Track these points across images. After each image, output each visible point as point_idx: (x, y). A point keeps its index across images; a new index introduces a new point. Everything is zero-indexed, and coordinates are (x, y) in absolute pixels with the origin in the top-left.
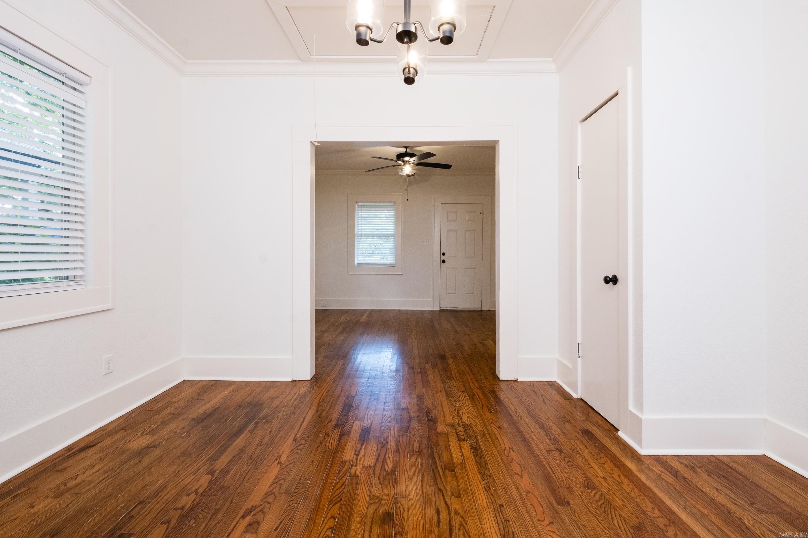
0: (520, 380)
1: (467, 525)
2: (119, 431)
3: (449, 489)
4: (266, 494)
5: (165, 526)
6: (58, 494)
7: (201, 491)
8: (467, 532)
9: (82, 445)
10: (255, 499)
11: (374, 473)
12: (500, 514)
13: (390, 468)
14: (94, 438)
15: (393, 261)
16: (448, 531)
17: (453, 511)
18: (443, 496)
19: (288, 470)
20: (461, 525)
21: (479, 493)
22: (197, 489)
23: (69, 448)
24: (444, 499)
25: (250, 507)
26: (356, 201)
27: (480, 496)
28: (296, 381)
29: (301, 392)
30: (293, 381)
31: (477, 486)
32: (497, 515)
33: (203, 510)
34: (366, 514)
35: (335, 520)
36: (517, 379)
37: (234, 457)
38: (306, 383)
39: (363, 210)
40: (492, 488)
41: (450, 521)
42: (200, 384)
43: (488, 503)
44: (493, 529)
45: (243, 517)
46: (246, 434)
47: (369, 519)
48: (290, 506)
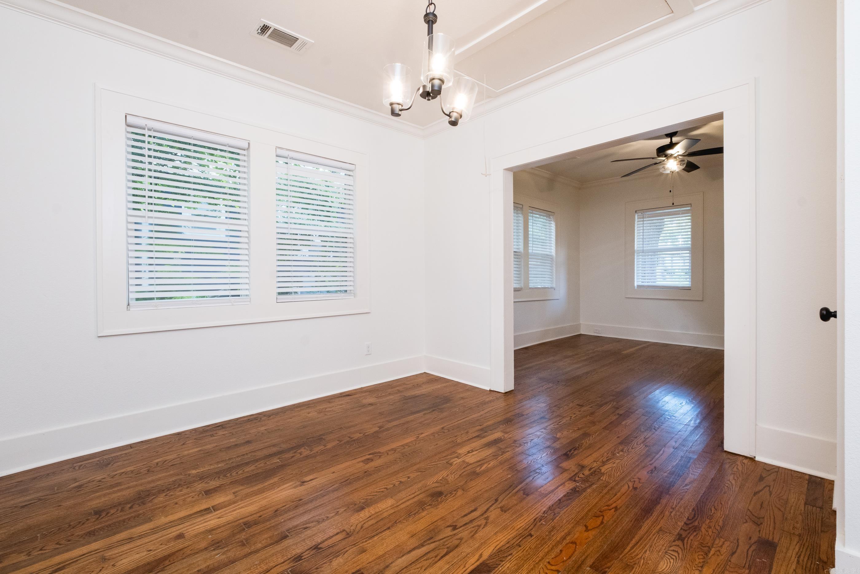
0: (757, 459)
1: (483, 529)
2: (367, 392)
3: (503, 503)
4: (392, 449)
5: (338, 442)
6: (320, 412)
7: (366, 434)
8: (476, 532)
9: (347, 394)
10: (383, 449)
11: (464, 468)
12: (521, 539)
13: (480, 470)
14: (355, 391)
15: (688, 283)
16: (464, 523)
17: (486, 516)
18: (493, 504)
19: (417, 442)
20: (479, 526)
21: (525, 519)
22: (365, 433)
23: (341, 394)
24: (491, 506)
25: (377, 451)
26: (636, 211)
27: (523, 520)
28: (493, 391)
29: (486, 400)
30: (490, 391)
31: (532, 513)
32: (517, 538)
33: (358, 443)
34: (428, 485)
35: (408, 479)
36: (755, 457)
37: (400, 424)
38: (499, 395)
39: (646, 221)
40: (543, 522)
41: (474, 519)
42: (432, 377)
43: (522, 528)
44: (498, 542)
45: (369, 454)
46: (421, 414)
47: (427, 488)
48: (396, 460)
